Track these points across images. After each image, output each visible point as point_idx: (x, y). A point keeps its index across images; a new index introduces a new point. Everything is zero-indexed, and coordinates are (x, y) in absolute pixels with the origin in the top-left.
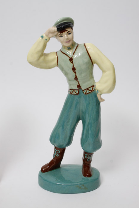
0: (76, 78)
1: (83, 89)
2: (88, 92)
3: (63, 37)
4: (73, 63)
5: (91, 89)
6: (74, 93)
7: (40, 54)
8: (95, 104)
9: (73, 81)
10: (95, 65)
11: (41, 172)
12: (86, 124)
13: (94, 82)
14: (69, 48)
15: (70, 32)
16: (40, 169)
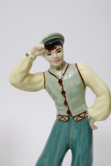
0: (66, 103)
1: (73, 116)
2: (79, 118)
4: (62, 85)
5: (83, 115)
6: (63, 119)
7: (24, 74)
8: (87, 133)
9: (62, 106)
12: (77, 155)
13: (86, 107)
14: (59, 69)
15: (59, 50)
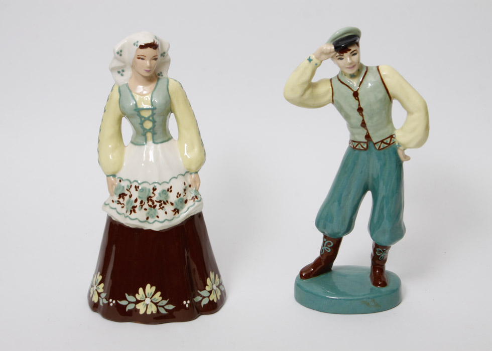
0: (363, 124)
1: (375, 142)
2: (383, 145)
3: (343, 60)
4: (358, 100)
5: (388, 141)
6: (359, 147)
7: (306, 86)
8: (394, 165)
9: (359, 128)
10: (395, 102)
11: (299, 278)
12: (380, 198)
13: (393, 129)
14: (353, 76)
15: (355, 52)
16: (298, 273)
